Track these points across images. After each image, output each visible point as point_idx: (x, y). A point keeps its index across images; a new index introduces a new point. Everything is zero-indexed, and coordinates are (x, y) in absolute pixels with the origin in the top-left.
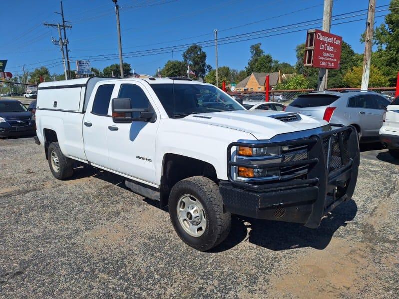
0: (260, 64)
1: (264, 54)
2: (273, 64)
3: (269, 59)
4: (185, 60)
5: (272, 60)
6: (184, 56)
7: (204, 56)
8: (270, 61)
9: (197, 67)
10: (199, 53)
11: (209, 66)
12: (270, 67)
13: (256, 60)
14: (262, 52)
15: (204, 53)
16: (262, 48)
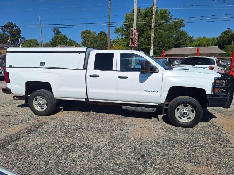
0: (60, 40)
1: (62, 34)
2: (68, 41)
3: (65, 37)
4: (4, 32)
5: (67, 38)
6: (2, 29)
7: (19, 31)
8: (66, 39)
9: (15, 38)
10: (15, 29)
11: (24, 38)
12: (67, 42)
13: (57, 37)
14: (60, 32)
15: (19, 29)
16: (60, 30)
